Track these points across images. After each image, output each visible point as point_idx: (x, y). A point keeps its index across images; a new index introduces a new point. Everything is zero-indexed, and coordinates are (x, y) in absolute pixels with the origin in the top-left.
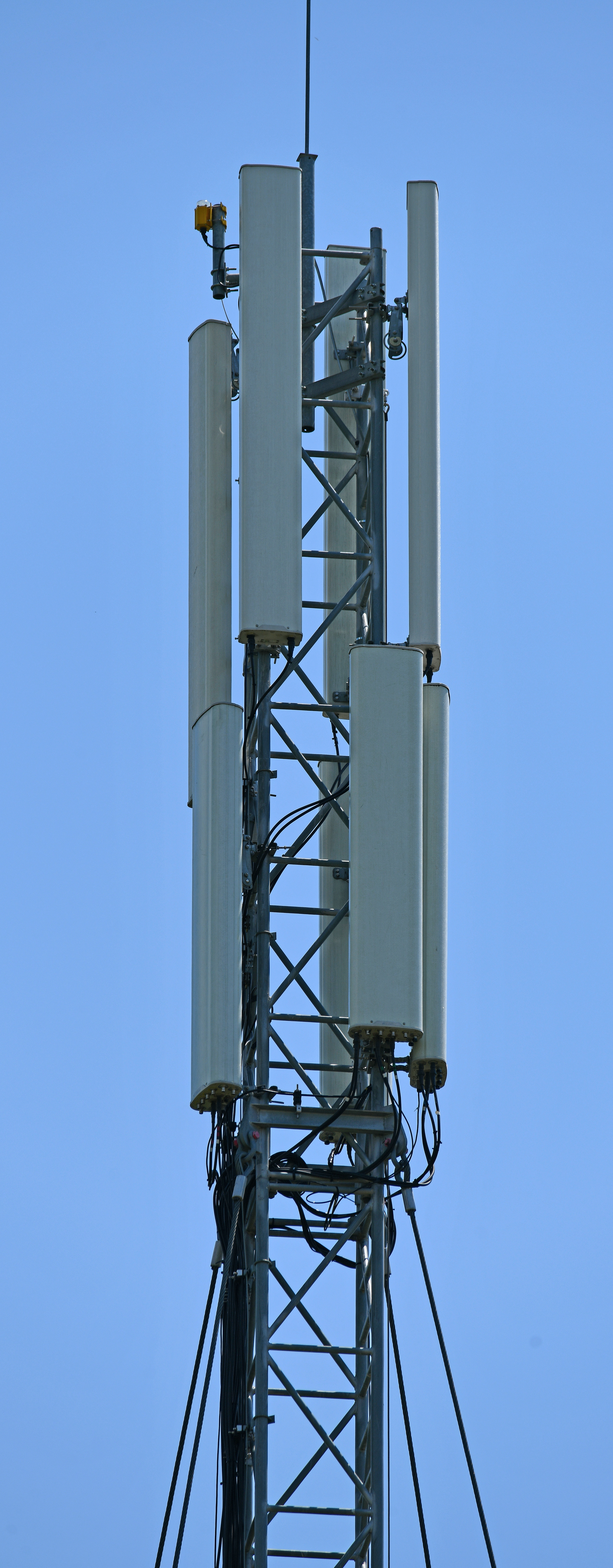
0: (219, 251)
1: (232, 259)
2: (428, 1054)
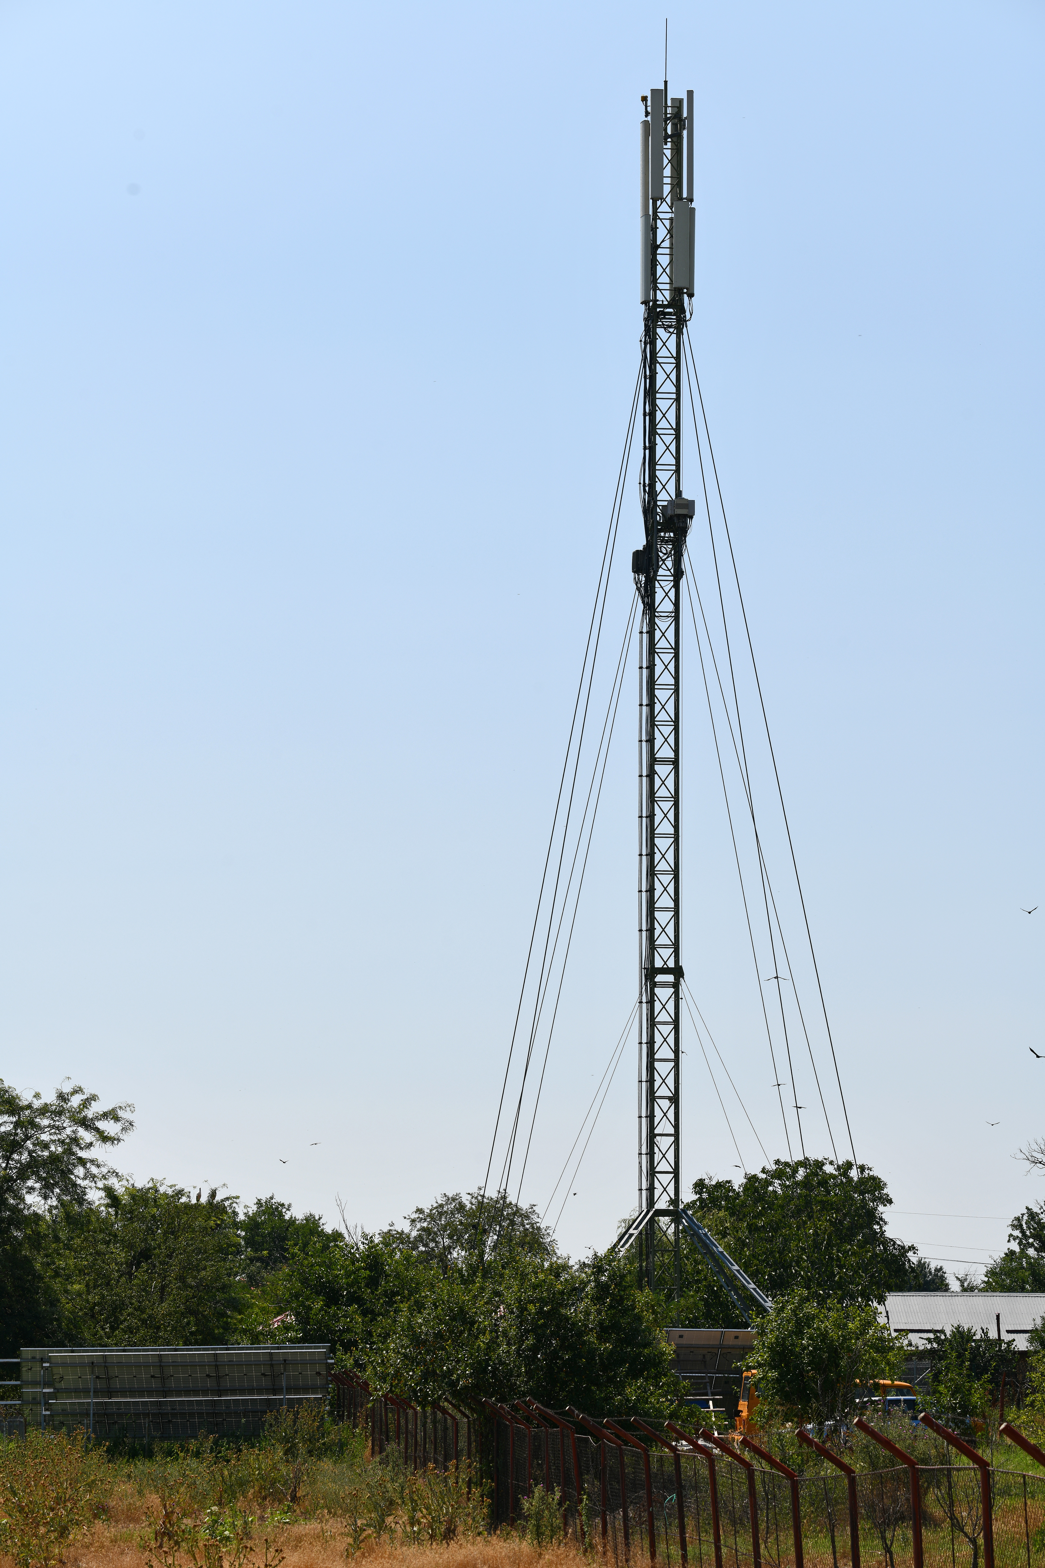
0: (646, 107)
1: (649, 109)
2: (690, 292)
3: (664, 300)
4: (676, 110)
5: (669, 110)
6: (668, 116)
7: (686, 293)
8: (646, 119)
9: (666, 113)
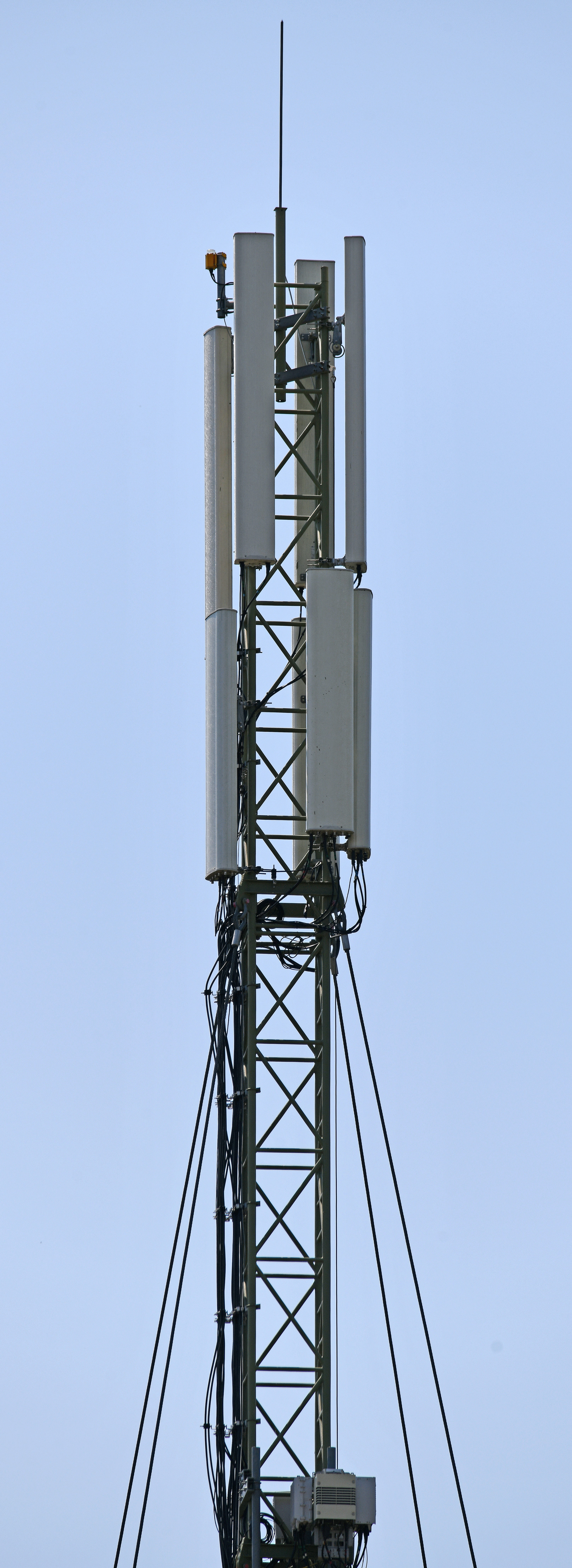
0: (221, 286)
2: (358, 844)
3: (279, 867)
4: (312, 294)
5: (291, 296)
6: (289, 313)
7: (344, 847)
8: (221, 322)
9: (281, 306)
